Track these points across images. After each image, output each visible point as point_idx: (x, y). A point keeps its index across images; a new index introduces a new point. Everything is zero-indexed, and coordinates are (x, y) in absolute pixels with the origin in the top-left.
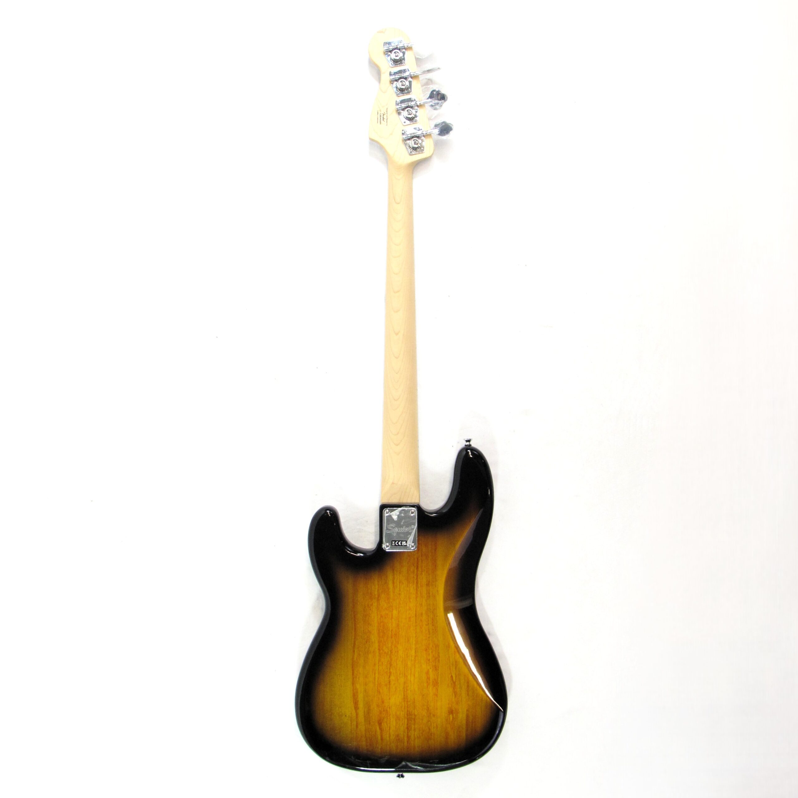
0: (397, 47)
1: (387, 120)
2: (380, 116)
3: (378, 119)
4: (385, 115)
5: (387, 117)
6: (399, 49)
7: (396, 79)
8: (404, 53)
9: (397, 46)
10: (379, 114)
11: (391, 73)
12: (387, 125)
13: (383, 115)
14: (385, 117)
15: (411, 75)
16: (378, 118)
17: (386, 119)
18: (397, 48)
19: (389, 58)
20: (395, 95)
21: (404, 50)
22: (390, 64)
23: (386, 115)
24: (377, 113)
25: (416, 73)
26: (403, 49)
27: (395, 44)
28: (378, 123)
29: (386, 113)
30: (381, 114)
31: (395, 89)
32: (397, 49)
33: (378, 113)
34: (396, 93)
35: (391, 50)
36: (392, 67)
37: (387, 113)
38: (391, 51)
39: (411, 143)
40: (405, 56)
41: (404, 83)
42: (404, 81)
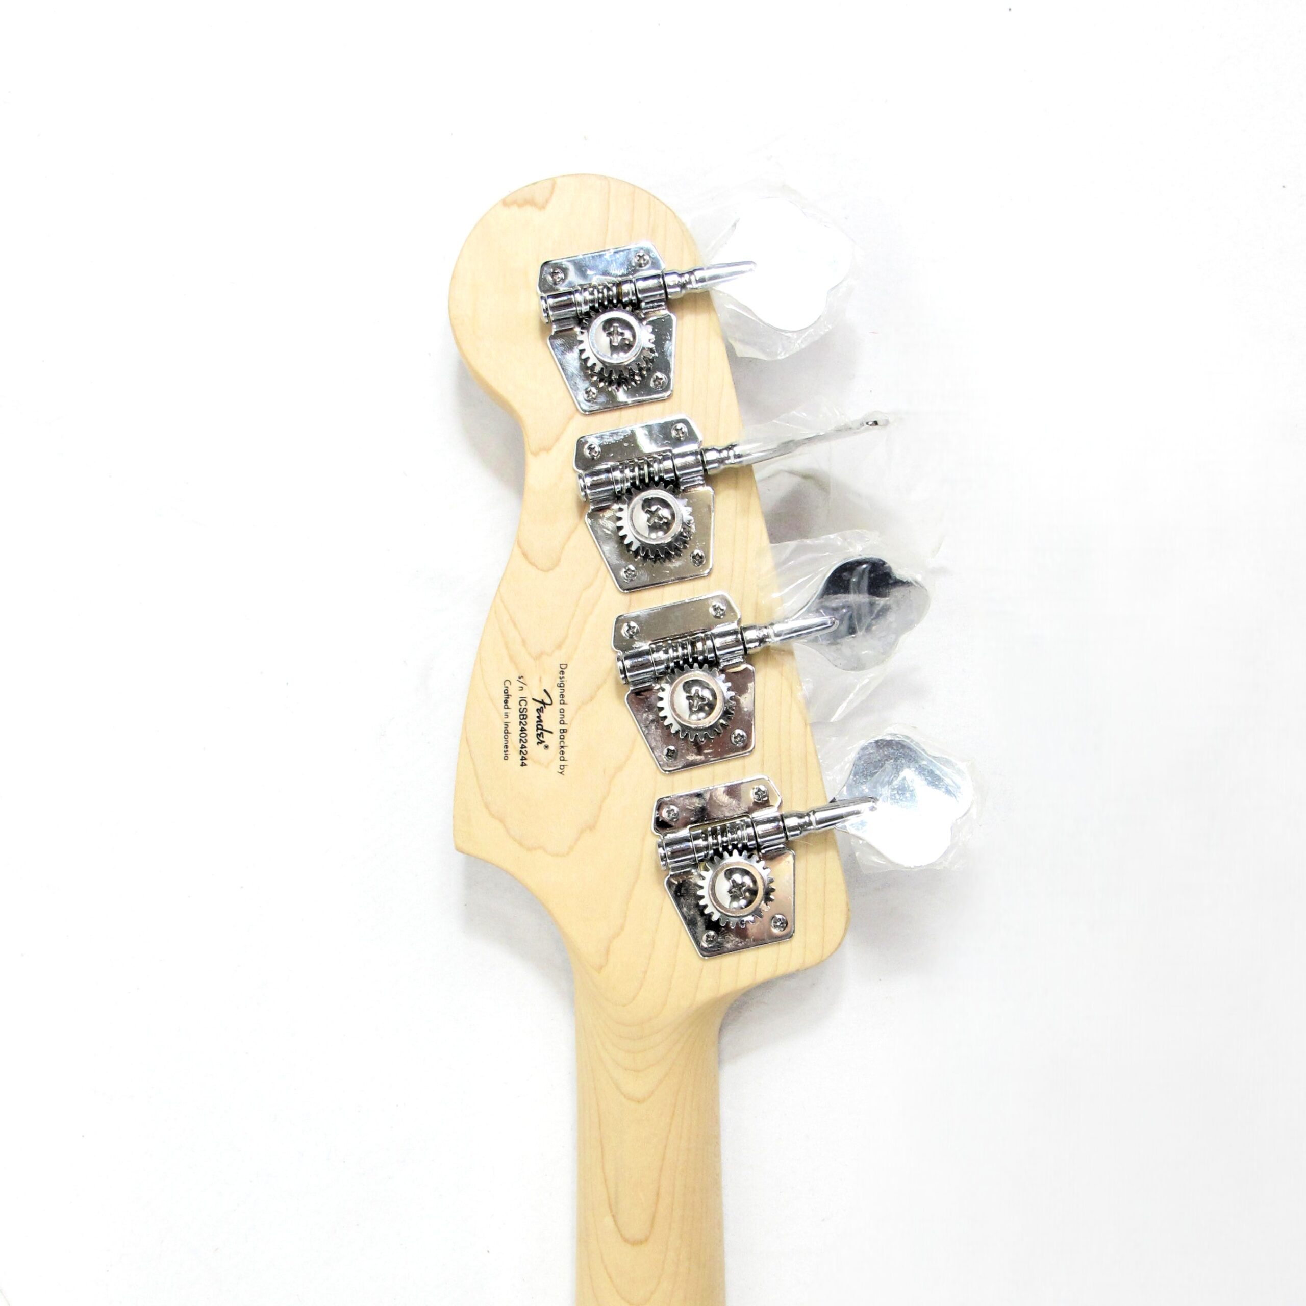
0: (619, 295)
1: (562, 738)
2: (523, 716)
3: (507, 732)
4: (548, 709)
5: (562, 722)
6: (635, 306)
7: (618, 487)
8: (662, 330)
9: (619, 285)
10: (513, 703)
11: (587, 452)
12: (562, 767)
13: (539, 710)
14: (550, 718)
15: (703, 463)
16: (506, 725)
17: (557, 734)
18: (617, 302)
19: (572, 358)
20: (610, 584)
21: (663, 312)
22: (582, 396)
23: (557, 706)
24: (502, 697)
25: (737, 450)
26: (655, 304)
27: (605, 273)
28: (506, 758)
29: (555, 693)
30: (523, 699)
31: (610, 548)
32: (619, 301)
33: (507, 696)
34: (615, 570)
35: (585, 308)
36: (592, 413)
37: (562, 696)
38: (583, 320)
39: (713, 888)
40: (671, 347)
41: (665, 512)
42: (666, 504)
